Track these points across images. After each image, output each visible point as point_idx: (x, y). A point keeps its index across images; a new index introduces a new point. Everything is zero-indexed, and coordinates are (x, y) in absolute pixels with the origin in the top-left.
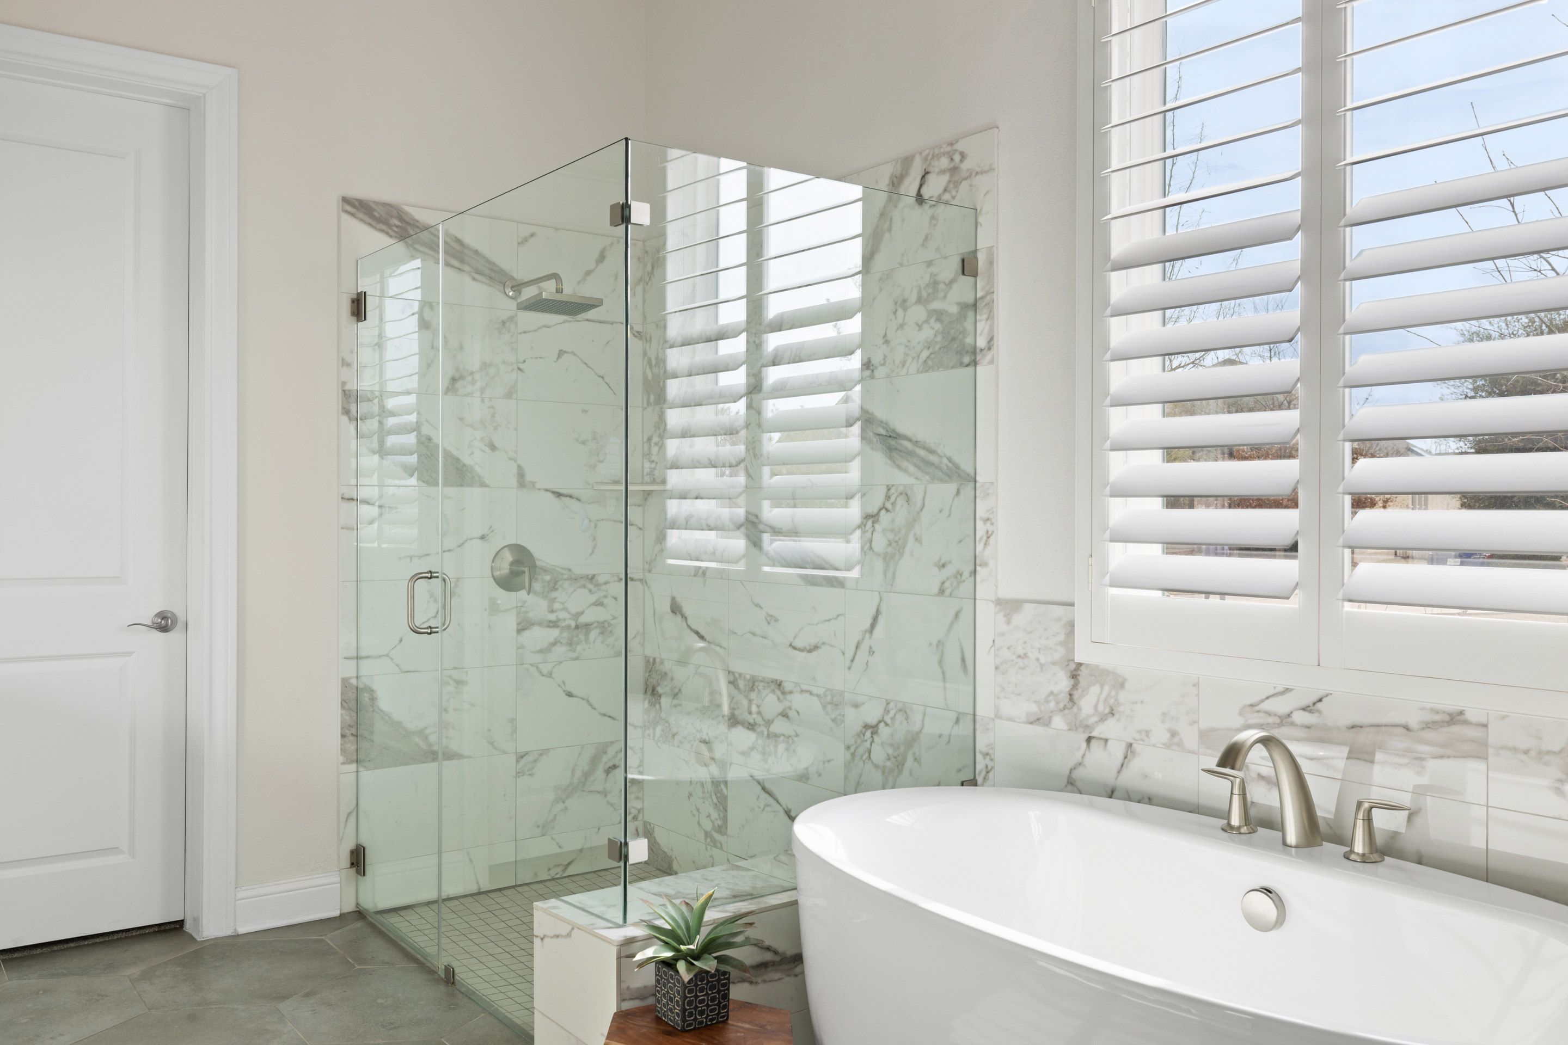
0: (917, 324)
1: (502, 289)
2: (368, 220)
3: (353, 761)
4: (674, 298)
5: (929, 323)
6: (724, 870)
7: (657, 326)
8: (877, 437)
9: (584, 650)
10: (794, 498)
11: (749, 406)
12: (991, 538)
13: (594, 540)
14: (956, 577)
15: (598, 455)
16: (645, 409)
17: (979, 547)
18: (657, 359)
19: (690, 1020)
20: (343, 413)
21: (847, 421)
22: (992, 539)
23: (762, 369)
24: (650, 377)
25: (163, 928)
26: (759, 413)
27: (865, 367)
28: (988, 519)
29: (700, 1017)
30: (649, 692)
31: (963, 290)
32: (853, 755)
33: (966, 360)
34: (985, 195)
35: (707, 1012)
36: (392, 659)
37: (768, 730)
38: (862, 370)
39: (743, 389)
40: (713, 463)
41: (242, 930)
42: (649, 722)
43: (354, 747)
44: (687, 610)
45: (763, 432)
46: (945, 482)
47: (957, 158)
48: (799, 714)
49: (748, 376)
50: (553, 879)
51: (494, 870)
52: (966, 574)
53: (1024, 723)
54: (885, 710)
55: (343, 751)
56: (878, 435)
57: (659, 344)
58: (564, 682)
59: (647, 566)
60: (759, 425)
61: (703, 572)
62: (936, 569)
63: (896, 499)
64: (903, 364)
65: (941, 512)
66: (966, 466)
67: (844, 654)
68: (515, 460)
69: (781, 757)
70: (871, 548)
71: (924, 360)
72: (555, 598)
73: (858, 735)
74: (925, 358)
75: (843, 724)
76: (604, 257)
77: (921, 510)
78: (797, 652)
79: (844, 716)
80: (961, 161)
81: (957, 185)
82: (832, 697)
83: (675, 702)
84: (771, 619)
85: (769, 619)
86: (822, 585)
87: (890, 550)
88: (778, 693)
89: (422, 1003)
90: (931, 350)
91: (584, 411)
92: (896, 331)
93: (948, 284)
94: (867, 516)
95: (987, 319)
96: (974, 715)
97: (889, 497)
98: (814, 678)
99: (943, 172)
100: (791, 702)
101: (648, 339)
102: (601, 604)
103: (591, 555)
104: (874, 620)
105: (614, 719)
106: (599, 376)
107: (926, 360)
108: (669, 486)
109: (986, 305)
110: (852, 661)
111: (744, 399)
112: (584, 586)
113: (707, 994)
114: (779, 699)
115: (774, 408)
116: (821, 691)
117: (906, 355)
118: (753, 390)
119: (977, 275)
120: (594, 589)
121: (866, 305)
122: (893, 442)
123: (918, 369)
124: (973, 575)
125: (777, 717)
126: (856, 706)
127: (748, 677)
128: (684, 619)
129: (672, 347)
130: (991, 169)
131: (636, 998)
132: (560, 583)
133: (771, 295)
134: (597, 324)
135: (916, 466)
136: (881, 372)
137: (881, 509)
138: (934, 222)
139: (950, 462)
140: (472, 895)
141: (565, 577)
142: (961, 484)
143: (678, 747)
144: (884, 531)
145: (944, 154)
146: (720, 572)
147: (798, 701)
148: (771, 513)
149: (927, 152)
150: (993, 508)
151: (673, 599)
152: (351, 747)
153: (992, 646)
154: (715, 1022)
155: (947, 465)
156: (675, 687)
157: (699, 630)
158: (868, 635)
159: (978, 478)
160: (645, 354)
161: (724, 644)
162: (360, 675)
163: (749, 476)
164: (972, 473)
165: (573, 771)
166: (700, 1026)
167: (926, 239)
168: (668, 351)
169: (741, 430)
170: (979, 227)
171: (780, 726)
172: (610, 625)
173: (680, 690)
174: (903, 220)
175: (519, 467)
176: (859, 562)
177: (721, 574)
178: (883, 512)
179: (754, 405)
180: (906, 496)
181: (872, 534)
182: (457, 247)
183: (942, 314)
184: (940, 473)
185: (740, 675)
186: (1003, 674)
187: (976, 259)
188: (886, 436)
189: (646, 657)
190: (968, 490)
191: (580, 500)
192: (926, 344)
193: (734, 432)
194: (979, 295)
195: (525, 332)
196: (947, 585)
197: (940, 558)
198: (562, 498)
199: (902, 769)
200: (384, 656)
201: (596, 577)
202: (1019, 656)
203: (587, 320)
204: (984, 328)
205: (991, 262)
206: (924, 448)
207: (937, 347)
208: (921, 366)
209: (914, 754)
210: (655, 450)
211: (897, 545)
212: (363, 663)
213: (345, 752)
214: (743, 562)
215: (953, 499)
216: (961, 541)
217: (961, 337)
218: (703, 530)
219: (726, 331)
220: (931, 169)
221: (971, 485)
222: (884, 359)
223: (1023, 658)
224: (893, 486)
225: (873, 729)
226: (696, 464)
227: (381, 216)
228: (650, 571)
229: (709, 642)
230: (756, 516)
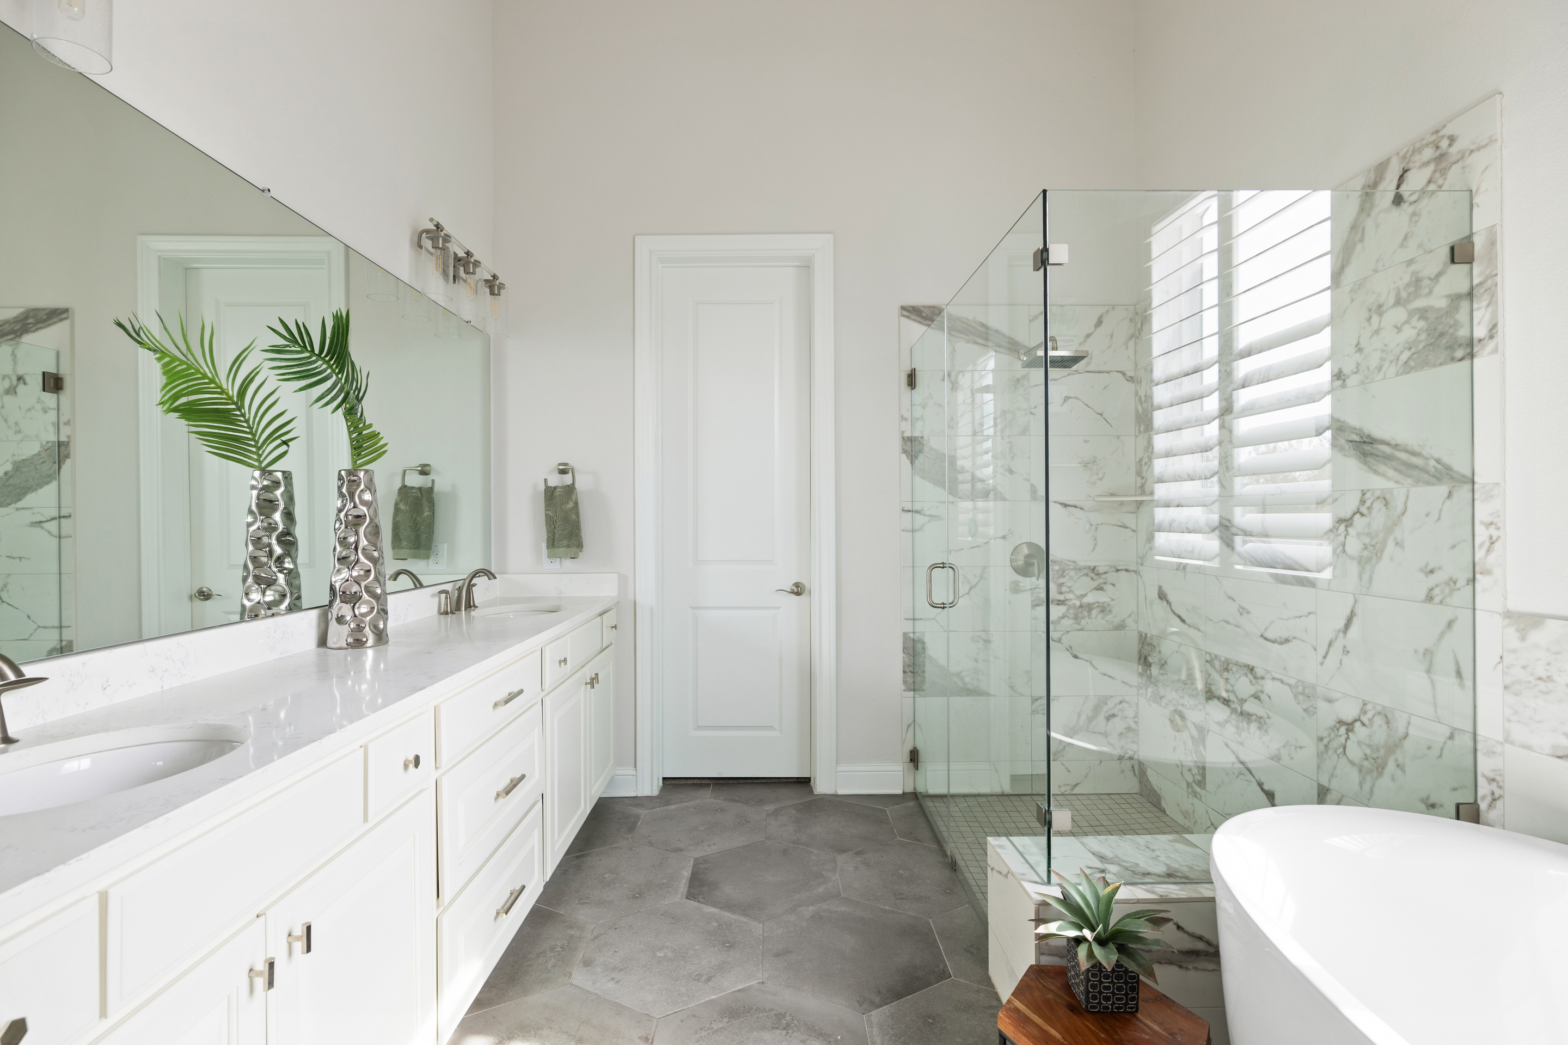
0: (1396, 327)
1: (1017, 355)
2: (919, 319)
3: (911, 690)
4: (1159, 343)
5: (1410, 324)
6: (1170, 841)
7: (1146, 370)
8: (1350, 444)
9: (1087, 623)
10: (1264, 506)
11: (1222, 426)
12: (1496, 544)
13: (1095, 539)
14: (1447, 584)
15: (1098, 474)
16: (1137, 437)
17: (1479, 555)
18: (1146, 396)
19: (1094, 1003)
20: (902, 453)
21: (1317, 431)
22: (1497, 546)
23: (1233, 392)
24: (1140, 411)
25: (799, 780)
26: (1231, 431)
27: (1335, 378)
28: (1492, 524)
29: (1105, 1003)
30: (1142, 661)
31: (1456, 279)
32: (1326, 746)
33: (1459, 353)
34: (1483, 172)
35: (1113, 999)
36: (937, 621)
37: (1241, 708)
38: (1332, 381)
39: (1216, 413)
40: (1191, 477)
41: (840, 792)
42: (1142, 683)
43: (911, 680)
44: (1171, 597)
45: (1235, 447)
46: (1433, 484)
47: (1444, 144)
48: (1270, 699)
49: (1220, 400)
50: (1063, 794)
51: (1014, 779)
52: (1462, 582)
53: (1548, 755)
54: (1362, 710)
55: (905, 682)
56: (1351, 441)
57: (1147, 384)
58: (1071, 647)
59: (1139, 560)
60: (1231, 442)
61: (1184, 567)
62: (1422, 575)
63: (1372, 504)
64: (1379, 369)
65: (1427, 515)
66: (1462, 468)
67: (1316, 650)
68: (1028, 480)
69: (1254, 734)
70: (1344, 551)
71: (1404, 361)
72: (1063, 583)
73: (1332, 729)
74: (1405, 360)
75: (1315, 716)
76: (1101, 322)
77: (1403, 514)
78: (1269, 643)
79: (1316, 708)
80: (1450, 145)
81: (1444, 172)
82: (1304, 688)
83: (1161, 672)
84: (1243, 611)
85: (1241, 611)
86: (1292, 584)
87: (1366, 553)
88: (1250, 676)
89: (928, 881)
90: (1413, 350)
91: (1085, 441)
92: (1371, 338)
93: (1434, 279)
94: (1339, 520)
95: (1488, 306)
96: (1475, 734)
97: (1364, 502)
98: (1285, 668)
99: (1426, 164)
100: (1263, 687)
101: (1139, 381)
102: (1101, 589)
103: (1092, 551)
104: (1349, 620)
105: (1113, 678)
106: (1098, 414)
107: (1406, 362)
108: (1156, 497)
109: (1486, 290)
110: (1325, 657)
111: (1217, 421)
112: (1087, 575)
113: (1112, 982)
114: (1251, 682)
115: (1243, 426)
116: (1292, 682)
117: (1383, 359)
118: (1225, 412)
119: (1473, 260)
120: (1095, 577)
121: (1336, 319)
122: (1367, 448)
123: (1397, 372)
124: (1471, 583)
125: (1249, 698)
126: (1330, 701)
127: (1223, 659)
128: (1168, 604)
129: (1157, 384)
130: (1492, 141)
131: (1054, 955)
132: (1066, 572)
133: (1241, 325)
134: (1097, 374)
135: (1395, 469)
136: (1353, 381)
137: (1354, 514)
138: (1415, 218)
139: (1439, 463)
140: (997, 795)
141: (1071, 567)
142: (1454, 486)
143: (1165, 707)
144: (1358, 535)
145: (1427, 145)
146: (1198, 568)
147: (1269, 686)
148: (1243, 517)
149: (1405, 150)
150: (1498, 511)
151: (1160, 588)
152: (910, 680)
153: (1499, 663)
154: (1122, 1010)
155: (1434, 467)
156: (1162, 659)
157: (1181, 615)
158: (1341, 635)
159: (1476, 479)
160: (1137, 393)
161: (1202, 628)
162: (915, 631)
163: (1222, 485)
164: (1469, 474)
165: (1079, 715)
166: (1106, 1011)
167: (1406, 238)
168: (1155, 388)
169: (1215, 447)
170: (1475, 210)
171: (1250, 707)
172: (1109, 605)
173: (1166, 662)
174: (1377, 226)
175: (1032, 485)
176: (1330, 564)
177: (1199, 570)
178: (1358, 516)
179: (1226, 425)
180: (1384, 501)
181: (1345, 538)
182: (983, 329)
183: (1427, 311)
184: (1426, 476)
185: (1216, 656)
186: (1516, 695)
187: (1472, 244)
188: (1360, 442)
189: (1139, 632)
190: (1463, 492)
191: (1083, 509)
192: (1406, 345)
193: (1209, 449)
194: (1476, 282)
195: (1036, 386)
196: (1437, 591)
197: (1427, 564)
198: (1068, 507)
199: (1382, 772)
200: (932, 619)
201: (1097, 568)
202: (1540, 679)
203: (1088, 372)
204: (1484, 316)
205: (1492, 243)
206: (1406, 451)
207: (1421, 346)
208: (1400, 368)
209: (1396, 760)
210: (1145, 468)
211: (1374, 549)
212: (917, 623)
213: (906, 683)
214: (1217, 560)
215: (1444, 502)
216: (1454, 547)
217: (1451, 330)
218: (1183, 532)
219: (1201, 365)
220: (1411, 165)
221: (1469, 486)
222: (1357, 367)
223: (1545, 681)
224: (1368, 490)
225: (1350, 727)
226: (1177, 479)
227: (927, 315)
228: (1142, 565)
229: (1189, 625)
230: (1229, 521)
